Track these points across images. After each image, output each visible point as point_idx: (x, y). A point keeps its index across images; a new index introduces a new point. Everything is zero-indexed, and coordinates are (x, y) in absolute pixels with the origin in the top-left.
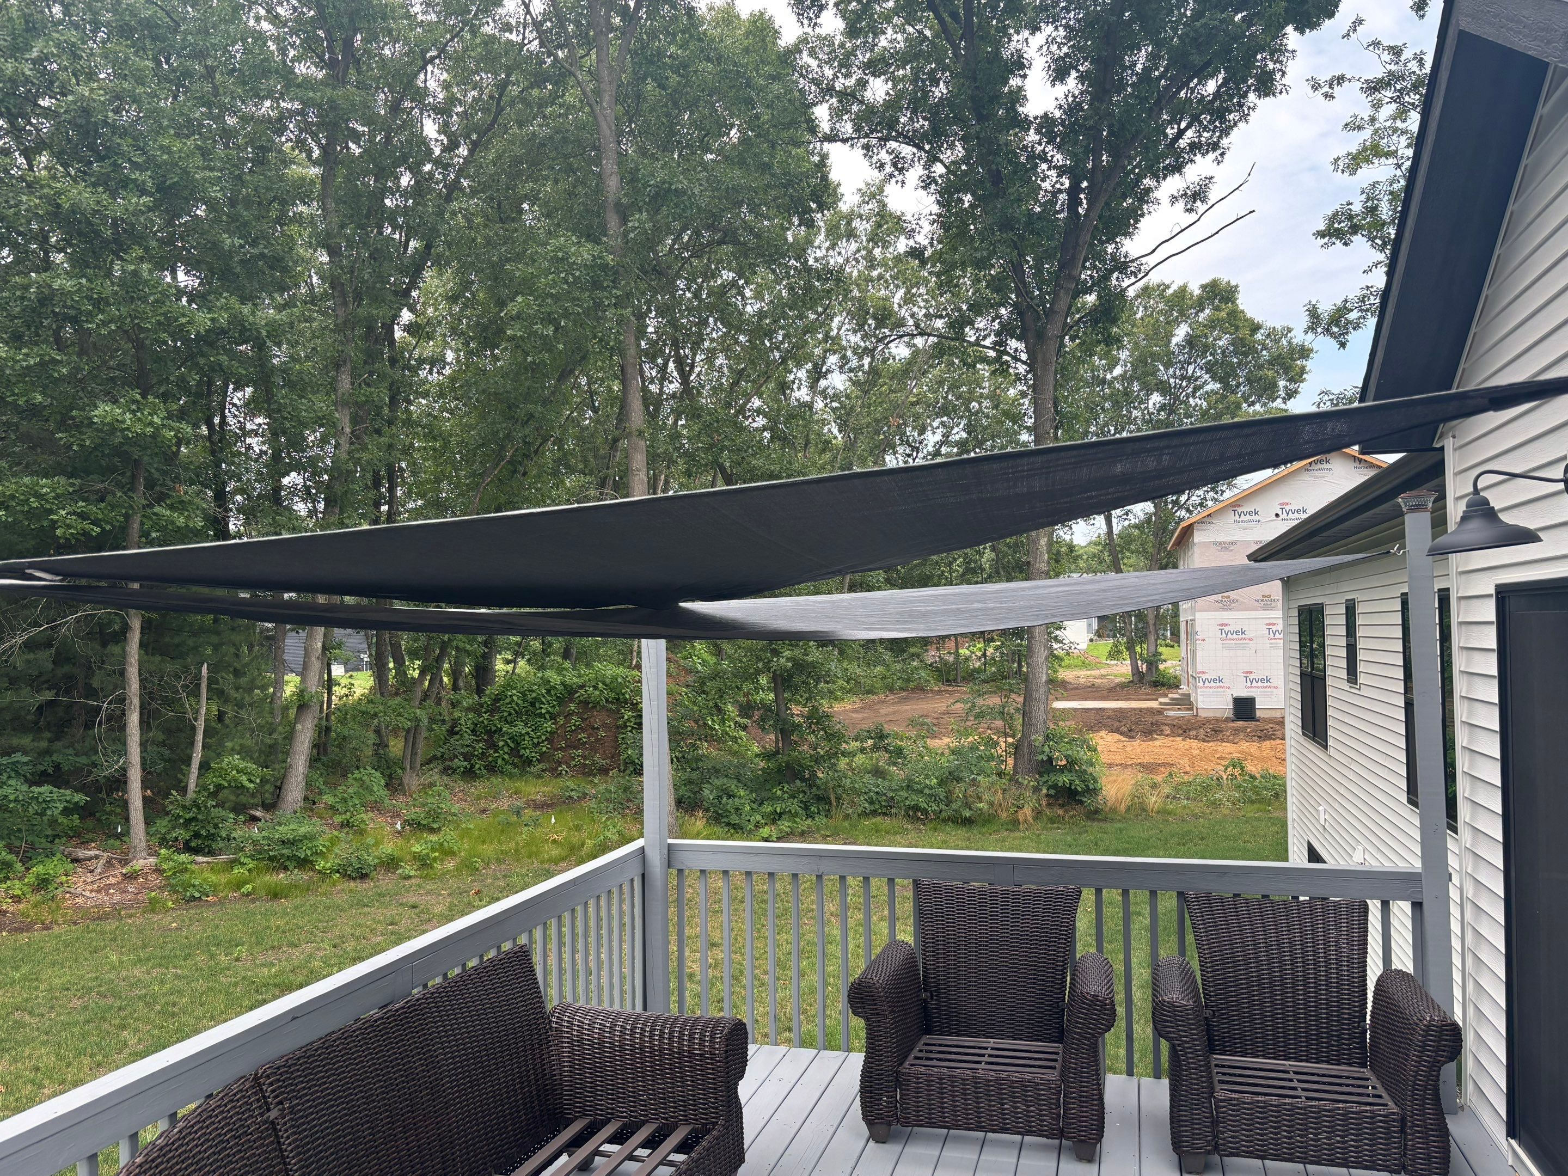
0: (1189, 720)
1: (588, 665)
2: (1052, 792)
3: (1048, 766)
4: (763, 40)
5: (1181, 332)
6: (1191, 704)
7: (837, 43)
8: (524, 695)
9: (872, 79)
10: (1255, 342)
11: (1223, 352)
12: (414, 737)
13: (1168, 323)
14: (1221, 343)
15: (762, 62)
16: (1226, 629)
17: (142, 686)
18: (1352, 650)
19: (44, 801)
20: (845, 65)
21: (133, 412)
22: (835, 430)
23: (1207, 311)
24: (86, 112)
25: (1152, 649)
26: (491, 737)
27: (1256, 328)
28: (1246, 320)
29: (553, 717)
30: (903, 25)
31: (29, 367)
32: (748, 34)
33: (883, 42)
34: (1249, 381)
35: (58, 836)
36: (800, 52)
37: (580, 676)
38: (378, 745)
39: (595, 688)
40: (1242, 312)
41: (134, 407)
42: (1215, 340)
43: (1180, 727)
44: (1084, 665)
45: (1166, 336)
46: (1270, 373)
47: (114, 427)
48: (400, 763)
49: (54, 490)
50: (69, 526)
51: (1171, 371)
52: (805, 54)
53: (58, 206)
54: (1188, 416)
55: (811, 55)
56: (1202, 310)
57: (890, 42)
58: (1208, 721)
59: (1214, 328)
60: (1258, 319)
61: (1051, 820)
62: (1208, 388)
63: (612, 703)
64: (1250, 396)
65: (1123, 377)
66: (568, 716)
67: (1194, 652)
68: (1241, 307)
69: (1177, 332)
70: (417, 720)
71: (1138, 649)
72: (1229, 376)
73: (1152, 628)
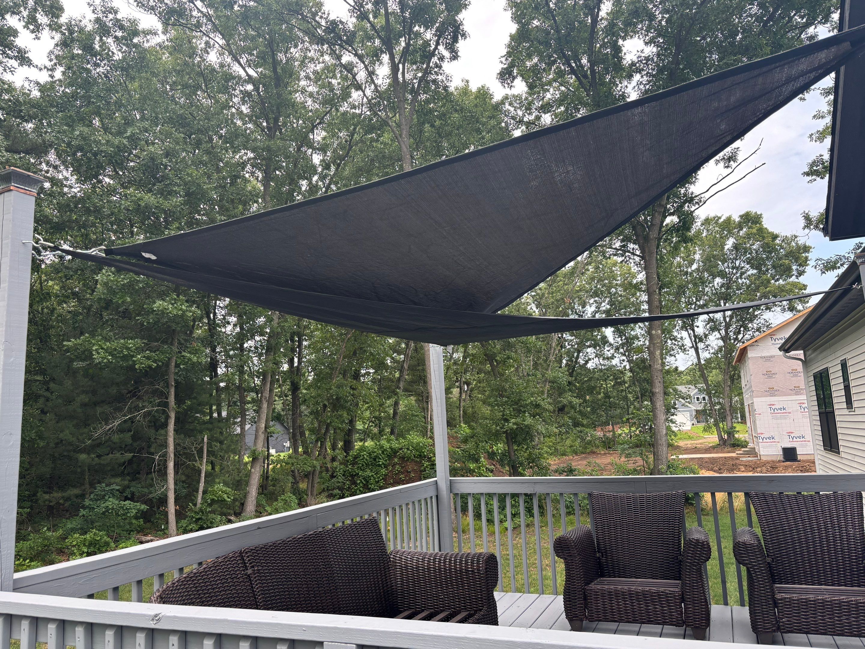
0: (755, 462)
1: (404, 438)
4: (485, 100)
5: (730, 243)
6: (756, 453)
7: (523, 98)
8: (370, 454)
9: (543, 115)
10: (775, 245)
11: (756, 252)
12: (313, 478)
13: (721, 238)
14: (754, 247)
15: (484, 111)
16: (773, 407)
17: (175, 448)
18: (847, 389)
19: (127, 509)
20: (528, 109)
21: (172, 304)
22: (535, 309)
23: (745, 230)
24: (153, 159)
25: (730, 424)
26: (353, 478)
27: (775, 237)
28: (769, 233)
29: (386, 467)
30: (559, 87)
31: (123, 285)
32: (476, 98)
33: (548, 96)
34: (774, 267)
35: (132, 531)
36: (504, 104)
37: (399, 444)
38: (294, 483)
39: (408, 449)
40: (766, 229)
41: (173, 302)
42: (751, 245)
43: (750, 467)
44: (690, 438)
45: (721, 245)
46: (787, 262)
47: (163, 312)
48: (305, 492)
49: (135, 346)
50: (142, 363)
51: (726, 264)
52: (507, 104)
53: (139, 205)
54: (738, 289)
55: (510, 105)
56: (742, 229)
57: (552, 95)
58: (768, 462)
59: (749, 238)
60: (776, 232)
62: (749, 273)
63: (417, 457)
64: (775, 276)
65: (698, 270)
66: (394, 465)
67: (754, 422)
68: (765, 226)
69: (727, 243)
70: (315, 467)
71: (721, 425)
72: (762, 265)
73: (728, 412)
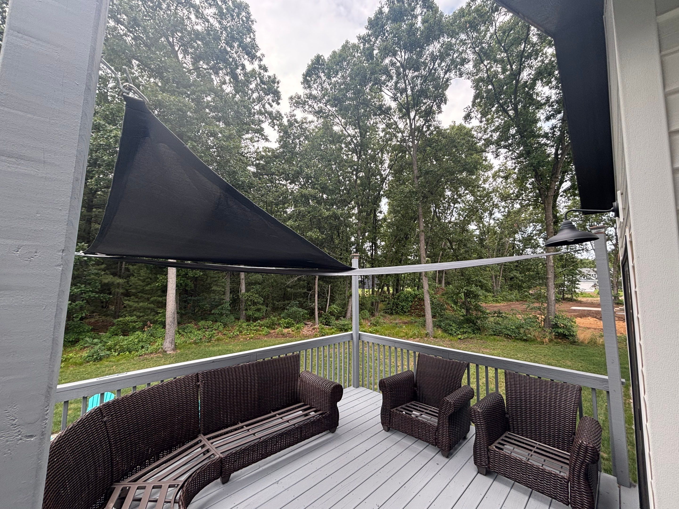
2: (557, 334)
3: (556, 326)
19: (300, 311)
26: (397, 305)
35: (305, 319)
38: (371, 305)
44: (591, 297)
48: (374, 310)
61: (557, 343)
